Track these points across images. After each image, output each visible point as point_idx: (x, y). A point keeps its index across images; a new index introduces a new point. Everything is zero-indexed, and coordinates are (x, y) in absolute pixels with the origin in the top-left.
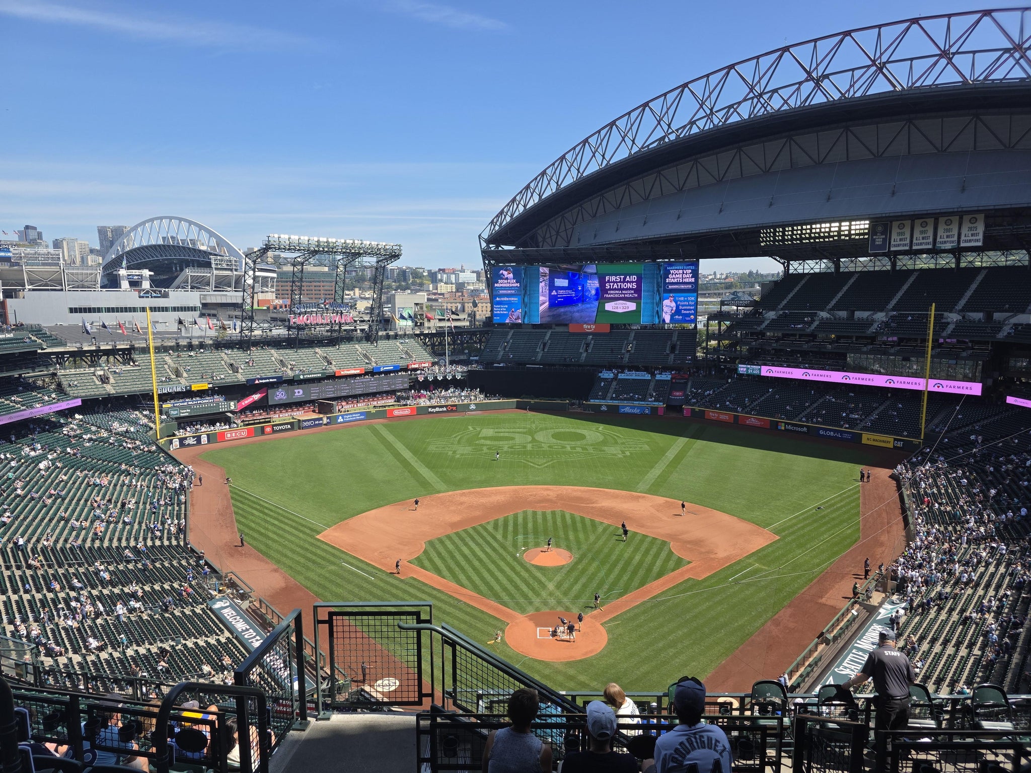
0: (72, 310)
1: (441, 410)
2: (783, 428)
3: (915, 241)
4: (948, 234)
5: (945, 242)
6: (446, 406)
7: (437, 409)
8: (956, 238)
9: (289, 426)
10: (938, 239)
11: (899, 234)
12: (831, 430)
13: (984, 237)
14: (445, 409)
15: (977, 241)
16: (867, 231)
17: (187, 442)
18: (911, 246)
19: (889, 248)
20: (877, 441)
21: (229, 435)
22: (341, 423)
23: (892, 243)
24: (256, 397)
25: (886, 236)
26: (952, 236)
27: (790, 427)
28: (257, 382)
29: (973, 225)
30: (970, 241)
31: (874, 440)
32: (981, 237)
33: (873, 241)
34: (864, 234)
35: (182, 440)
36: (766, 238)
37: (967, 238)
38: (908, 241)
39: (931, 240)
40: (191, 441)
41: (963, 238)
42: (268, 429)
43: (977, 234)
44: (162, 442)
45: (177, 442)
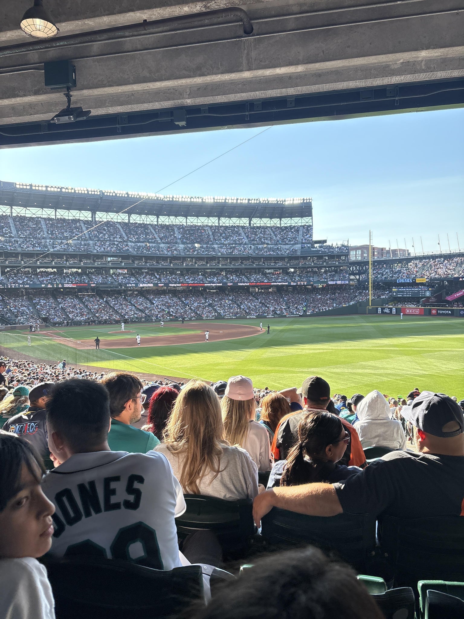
9: (450, 312)
17: (385, 311)
21: (408, 311)
28: (461, 279)
35: (383, 309)
40: (387, 311)
42: (434, 312)
44: (370, 308)
45: (380, 310)
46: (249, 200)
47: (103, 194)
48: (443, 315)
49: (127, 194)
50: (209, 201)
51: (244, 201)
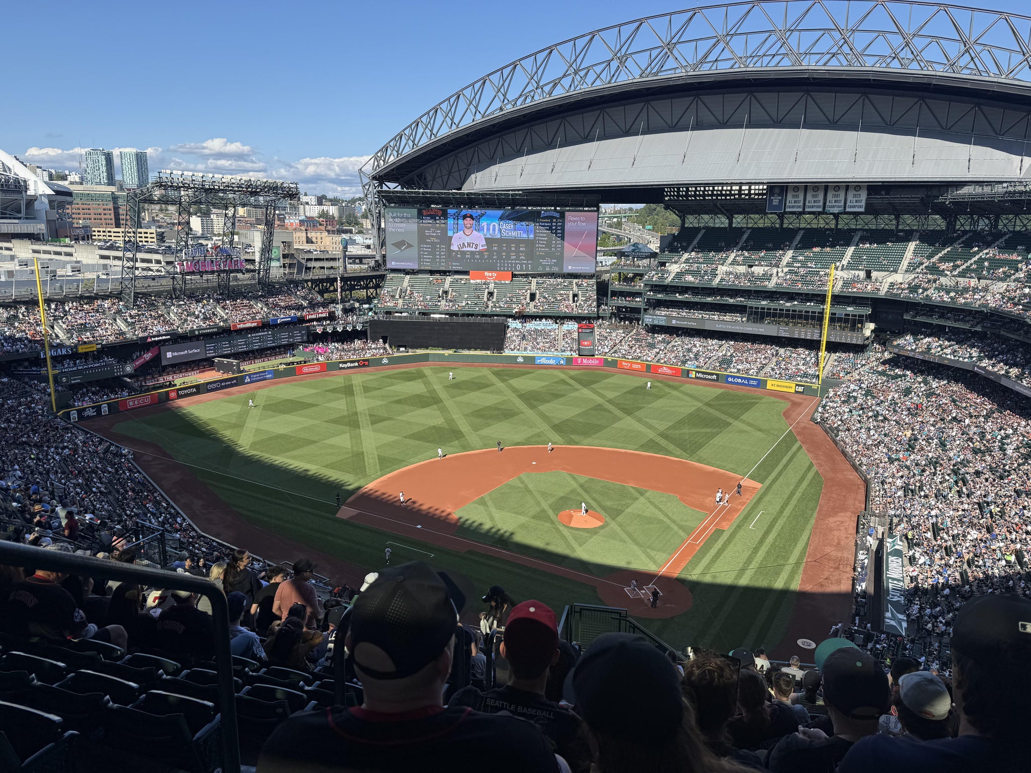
1: (352, 365)
2: (694, 376)
3: (807, 204)
4: (836, 199)
5: (833, 207)
6: (358, 361)
7: (349, 365)
8: (842, 203)
9: (195, 390)
10: (828, 204)
11: (794, 196)
12: (738, 377)
13: (867, 204)
14: (356, 364)
15: (860, 207)
16: (765, 192)
17: (86, 414)
18: (804, 208)
19: (785, 209)
20: (780, 386)
21: (131, 403)
22: (248, 383)
23: (788, 204)
25: (782, 198)
26: (840, 201)
27: (700, 375)
28: (149, 340)
29: (857, 193)
30: (854, 207)
31: (778, 386)
32: (863, 203)
33: (771, 201)
34: (763, 194)
35: (80, 412)
36: (670, 192)
37: (851, 204)
38: (801, 204)
39: (821, 204)
40: (91, 413)
41: (848, 203)
42: (174, 395)
43: (861, 201)
44: (60, 414)
45: (74, 414)
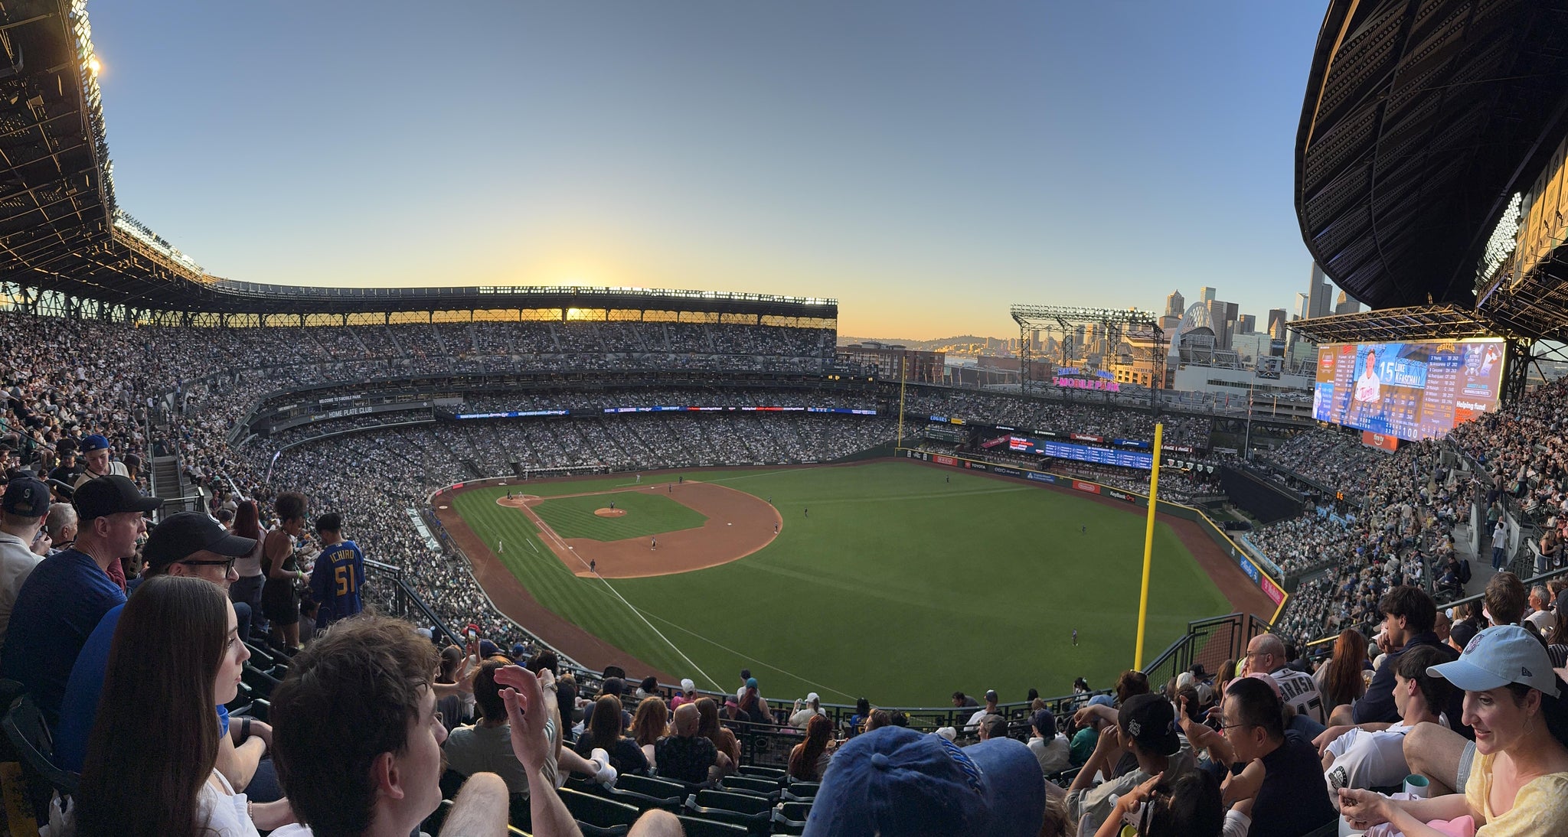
0: (1210, 382)
1: (1121, 496)
6: (1126, 494)
7: (1118, 495)
9: (985, 466)
14: (1124, 497)
17: (915, 455)
22: (1030, 479)
24: (1002, 440)
28: (997, 427)
35: (913, 452)
40: (917, 455)
42: (968, 464)
44: (899, 449)
45: (909, 453)
46: (760, 296)
47: (578, 292)
48: (977, 469)
49: (607, 289)
50: (710, 296)
51: (753, 298)
